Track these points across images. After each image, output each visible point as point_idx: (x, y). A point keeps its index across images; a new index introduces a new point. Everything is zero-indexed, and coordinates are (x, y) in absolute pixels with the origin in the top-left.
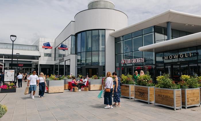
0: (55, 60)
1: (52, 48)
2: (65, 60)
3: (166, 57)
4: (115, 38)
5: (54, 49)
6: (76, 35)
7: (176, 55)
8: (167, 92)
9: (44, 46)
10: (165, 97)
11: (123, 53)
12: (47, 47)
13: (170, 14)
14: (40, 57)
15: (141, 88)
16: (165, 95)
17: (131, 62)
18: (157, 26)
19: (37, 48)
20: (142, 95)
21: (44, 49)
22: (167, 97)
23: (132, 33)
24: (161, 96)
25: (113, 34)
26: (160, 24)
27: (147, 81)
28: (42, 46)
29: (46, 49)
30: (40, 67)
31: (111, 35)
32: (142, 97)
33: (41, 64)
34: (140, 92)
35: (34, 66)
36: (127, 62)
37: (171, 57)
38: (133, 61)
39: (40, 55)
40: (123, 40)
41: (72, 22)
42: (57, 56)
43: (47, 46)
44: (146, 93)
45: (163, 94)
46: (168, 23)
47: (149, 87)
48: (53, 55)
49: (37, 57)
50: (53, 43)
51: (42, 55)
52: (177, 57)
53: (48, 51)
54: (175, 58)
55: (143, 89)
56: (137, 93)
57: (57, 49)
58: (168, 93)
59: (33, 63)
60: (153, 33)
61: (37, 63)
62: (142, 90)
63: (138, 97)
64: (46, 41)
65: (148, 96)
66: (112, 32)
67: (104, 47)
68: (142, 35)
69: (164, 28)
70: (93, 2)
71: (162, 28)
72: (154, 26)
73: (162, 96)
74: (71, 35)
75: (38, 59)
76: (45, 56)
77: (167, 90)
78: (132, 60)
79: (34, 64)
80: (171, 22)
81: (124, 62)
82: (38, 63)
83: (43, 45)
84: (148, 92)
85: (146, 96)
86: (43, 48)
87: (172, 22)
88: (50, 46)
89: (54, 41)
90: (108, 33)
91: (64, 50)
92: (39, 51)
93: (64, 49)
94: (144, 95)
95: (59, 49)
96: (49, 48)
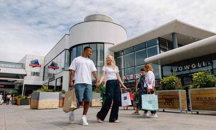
0: (43, 80)
1: (41, 67)
2: (55, 78)
3: (175, 69)
4: (115, 53)
5: (43, 68)
6: (71, 50)
7: (187, 66)
8: (210, 92)
9: (32, 64)
10: (208, 99)
11: (124, 69)
12: (35, 65)
13: (176, 23)
14: (26, 75)
15: (168, 93)
16: (208, 96)
17: (134, 78)
18: (162, 37)
19: (22, 66)
20: (170, 103)
21: (31, 67)
22: (211, 99)
23: (134, 46)
24: (201, 100)
25: (112, 48)
26: (165, 35)
27: (175, 83)
28: (29, 64)
29: (33, 67)
30: (25, 87)
31: (110, 50)
32: (169, 105)
33: (26, 85)
34: (166, 99)
35: (18, 87)
36: (129, 78)
37: (181, 68)
38: (136, 77)
39: (26, 74)
40: (124, 55)
41: (66, 35)
42: (46, 75)
43: (36, 63)
44: (175, 98)
45: (204, 96)
46: (173, 34)
47: (180, 90)
48: (42, 75)
49: (23, 76)
50: (42, 61)
51: (29, 74)
52: (188, 68)
53: (36, 69)
54: (186, 69)
55: (171, 94)
56: (161, 101)
57: (47, 67)
58: (212, 93)
59: (17, 83)
60: (158, 45)
61: (21, 83)
62: (168, 95)
63: (164, 106)
64: (35, 59)
65: (179, 103)
66: (111, 46)
67: (103, 62)
68: (146, 48)
69: (168, 41)
70: (90, 16)
71: (166, 42)
72: (159, 38)
73: (203, 99)
74: (65, 49)
75: (23, 78)
76: (32, 75)
77: (210, 90)
78: (135, 75)
79: (18, 85)
80: (176, 33)
81: (125, 78)
82: (23, 83)
83: (30, 62)
84: (179, 96)
85: (177, 103)
86: (30, 65)
87: (178, 34)
88: (39, 64)
89: (43, 59)
90: (107, 47)
91: (54, 69)
92: (25, 69)
93: (54, 67)
94: (172, 101)
95: (48, 67)
96: (37, 66)
